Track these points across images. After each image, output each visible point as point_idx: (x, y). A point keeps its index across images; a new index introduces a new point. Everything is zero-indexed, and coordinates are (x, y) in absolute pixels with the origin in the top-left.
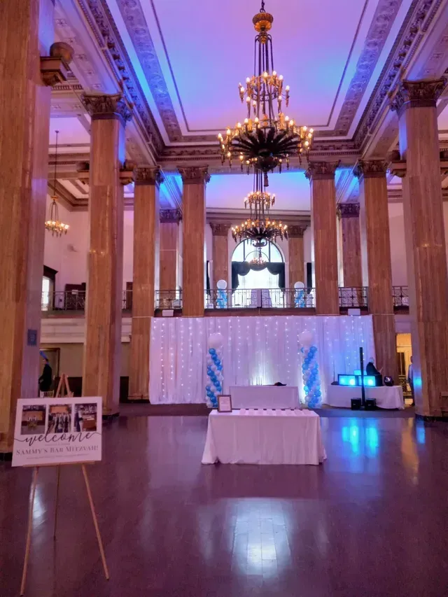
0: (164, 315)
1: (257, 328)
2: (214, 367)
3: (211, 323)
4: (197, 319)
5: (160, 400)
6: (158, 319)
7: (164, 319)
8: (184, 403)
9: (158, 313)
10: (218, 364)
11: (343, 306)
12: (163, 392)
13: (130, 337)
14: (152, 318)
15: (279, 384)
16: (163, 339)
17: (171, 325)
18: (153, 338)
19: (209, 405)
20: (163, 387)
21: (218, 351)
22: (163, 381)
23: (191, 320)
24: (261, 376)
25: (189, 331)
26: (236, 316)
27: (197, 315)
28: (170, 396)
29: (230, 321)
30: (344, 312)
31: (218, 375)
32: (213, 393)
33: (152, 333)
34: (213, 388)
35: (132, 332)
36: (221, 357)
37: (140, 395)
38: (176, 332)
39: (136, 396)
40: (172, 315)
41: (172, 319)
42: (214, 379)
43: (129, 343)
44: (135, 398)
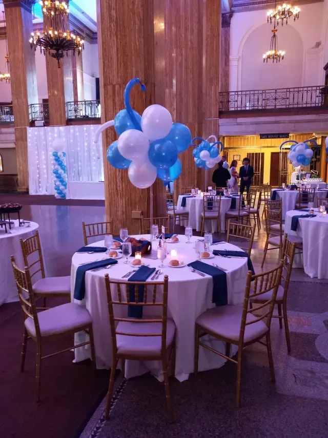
0: (36, 125)
2: (57, 167)
3: (72, 131)
4: (61, 128)
5: (37, 192)
6: (32, 128)
7: (36, 128)
9: (32, 124)
12: (39, 186)
13: (15, 143)
14: (28, 128)
16: (37, 145)
17: (42, 133)
18: (29, 144)
19: (57, 196)
20: (39, 182)
21: (59, 154)
22: (39, 178)
23: (56, 129)
25: (54, 138)
26: (91, 124)
27: (60, 124)
28: (44, 189)
29: (85, 129)
32: (59, 187)
33: (29, 140)
34: (58, 183)
35: (16, 140)
37: (26, 187)
38: (46, 139)
40: (43, 125)
41: (43, 128)
42: (59, 177)
43: (15, 148)
44: (23, 190)
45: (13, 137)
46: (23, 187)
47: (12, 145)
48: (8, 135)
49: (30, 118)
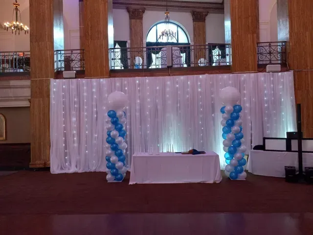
0: (64, 76)
1: (168, 89)
2: (114, 133)
3: (118, 84)
4: (102, 80)
5: (62, 169)
6: (58, 81)
7: (64, 80)
8: (88, 171)
9: (58, 75)
10: (120, 130)
11: (261, 63)
12: (65, 159)
13: (30, 101)
14: (52, 80)
15: (194, 152)
16: (64, 103)
17: (73, 87)
18: (53, 102)
19: (110, 179)
20: (66, 154)
22: (65, 148)
23: (94, 81)
24: (172, 143)
25: (92, 93)
26: (145, 76)
27: (101, 75)
28: (73, 164)
29: (138, 82)
30: (261, 69)
31: (120, 142)
32: (114, 164)
33: (52, 96)
34: (114, 158)
35: (32, 96)
36: (124, 121)
37: (43, 162)
38: (79, 95)
39: (39, 163)
40: (74, 76)
41: (74, 80)
42: (115, 148)
43: (28, 107)
44: (38, 166)
45: (27, 93)
46: (38, 162)
47: (26, 104)
48: (19, 90)
49: (55, 67)
